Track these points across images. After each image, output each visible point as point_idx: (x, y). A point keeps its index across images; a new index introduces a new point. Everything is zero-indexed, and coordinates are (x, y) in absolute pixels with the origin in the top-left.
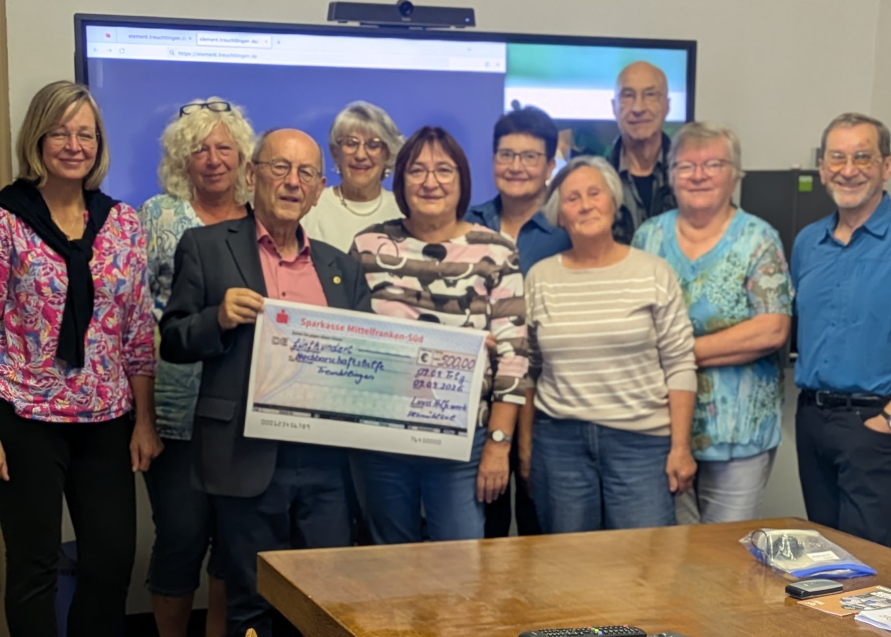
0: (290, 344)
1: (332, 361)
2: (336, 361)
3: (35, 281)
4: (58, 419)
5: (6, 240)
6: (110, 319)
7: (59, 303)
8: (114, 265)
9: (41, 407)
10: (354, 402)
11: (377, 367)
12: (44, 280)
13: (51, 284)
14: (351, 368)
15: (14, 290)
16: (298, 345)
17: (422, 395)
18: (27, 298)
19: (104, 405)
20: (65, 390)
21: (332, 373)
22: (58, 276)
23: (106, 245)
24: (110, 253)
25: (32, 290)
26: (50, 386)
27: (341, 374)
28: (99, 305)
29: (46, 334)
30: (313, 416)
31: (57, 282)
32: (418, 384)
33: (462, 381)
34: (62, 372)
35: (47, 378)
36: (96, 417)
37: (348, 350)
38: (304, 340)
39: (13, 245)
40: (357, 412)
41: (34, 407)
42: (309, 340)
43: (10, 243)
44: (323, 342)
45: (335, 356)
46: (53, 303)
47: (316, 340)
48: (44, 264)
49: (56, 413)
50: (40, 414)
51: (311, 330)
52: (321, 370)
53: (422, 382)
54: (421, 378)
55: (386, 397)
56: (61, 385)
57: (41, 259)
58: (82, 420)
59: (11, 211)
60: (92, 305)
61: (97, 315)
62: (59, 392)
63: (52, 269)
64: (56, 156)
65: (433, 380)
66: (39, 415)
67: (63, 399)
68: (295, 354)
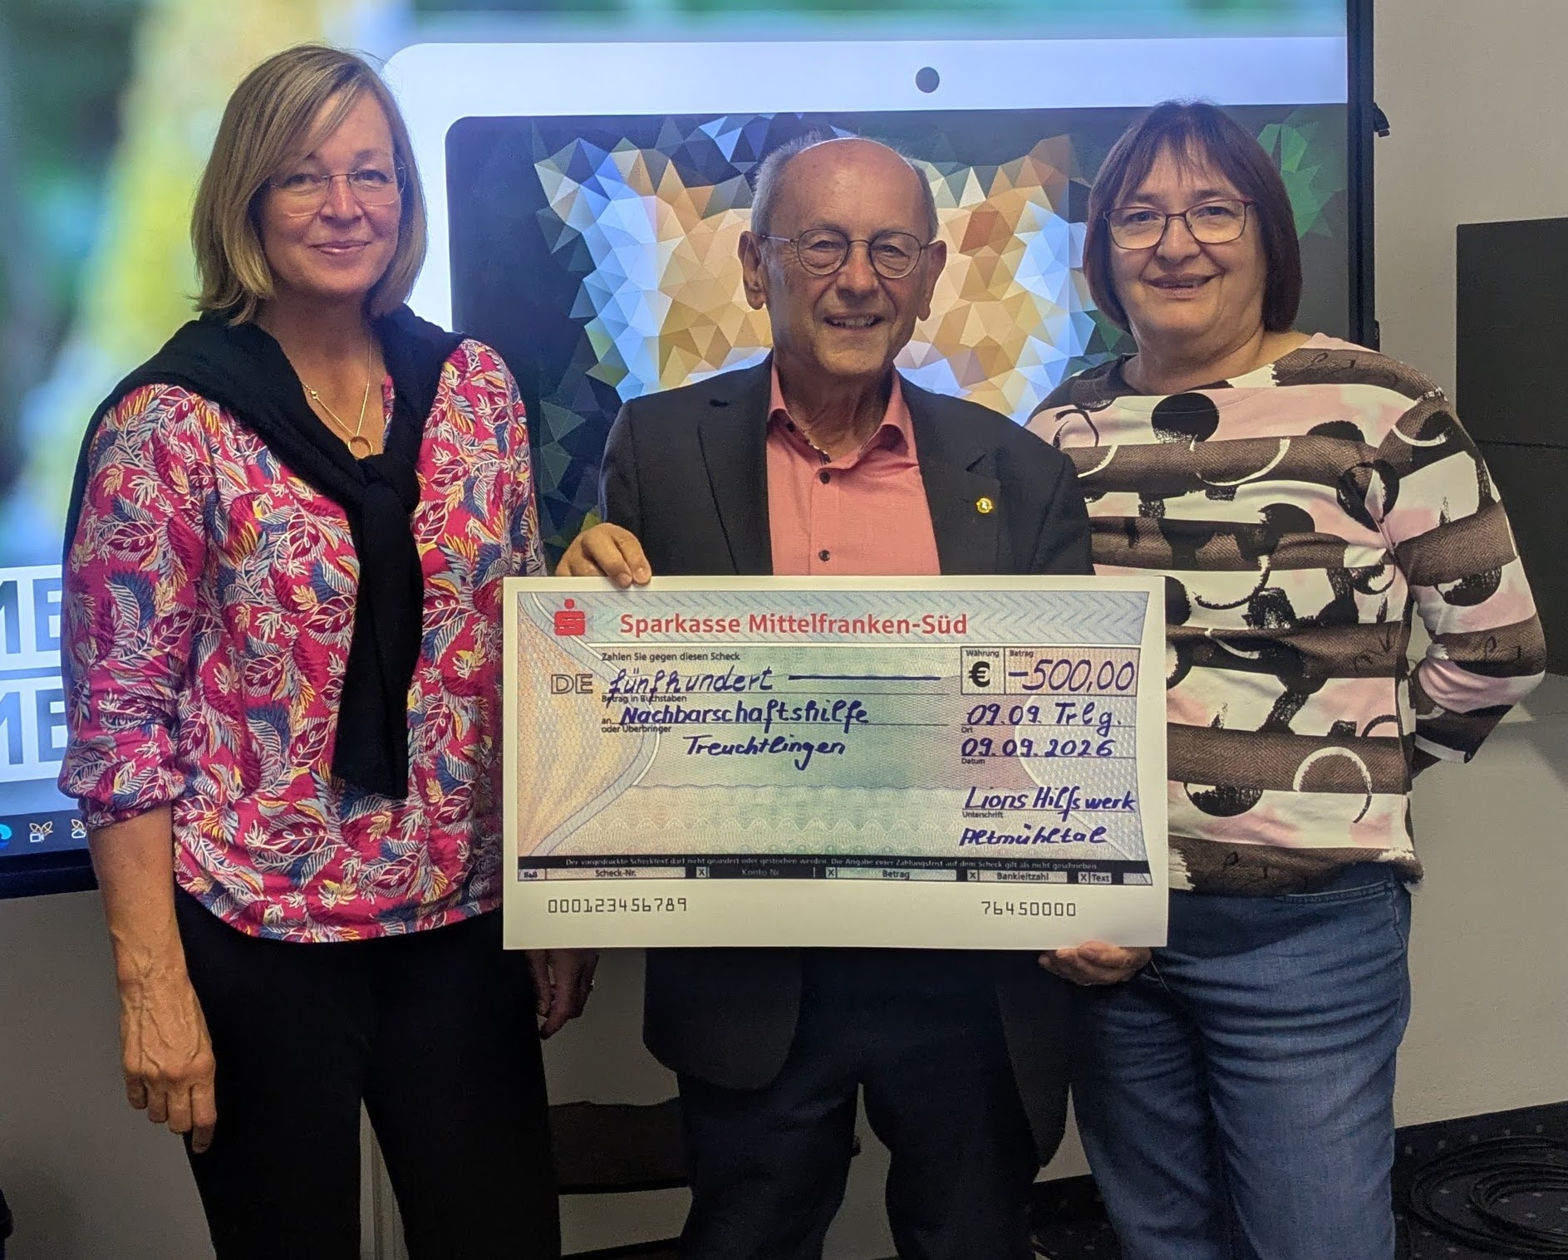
0: (602, 687)
1: (722, 717)
2: (732, 716)
3: (273, 573)
4: (330, 934)
5: (195, 472)
6: (465, 655)
7: (336, 627)
8: (468, 508)
9: (286, 906)
10: (801, 822)
11: (849, 717)
12: (294, 568)
13: (314, 578)
14: (776, 730)
15: (221, 600)
16: (621, 685)
17: (992, 778)
18: (254, 617)
19: (449, 885)
20: (341, 856)
21: (727, 751)
22: (331, 554)
23: (442, 458)
24: (456, 478)
25: (267, 598)
26: (303, 849)
27: (751, 748)
28: (435, 622)
29: (301, 711)
30: (691, 874)
31: (330, 572)
32: (975, 751)
33: (1106, 726)
34: (334, 810)
35: (296, 828)
36: (427, 918)
37: (762, 680)
38: (636, 671)
39: (214, 483)
40: (813, 843)
41: (266, 904)
42: (650, 669)
43: (206, 479)
44: (687, 670)
45: (727, 702)
46: (320, 629)
47: (668, 667)
48: (293, 526)
49: (324, 917)
50: (284, 922)
51: (650, 643)
52: (695, 747)
53: (988, 743)
54: (980, 732)
55: (885, 795)
56: (330, 842)
57: (287, 513)
58: (390, 929)
59: (207, 394)
60: (419, 621)
61: (432, 648)
62: (326, 861)
63: (315, 539)
64: (299, 236)
65: (1018, 733)
66: (279, 926)
67: (338, 879)
68: (617, 711)
